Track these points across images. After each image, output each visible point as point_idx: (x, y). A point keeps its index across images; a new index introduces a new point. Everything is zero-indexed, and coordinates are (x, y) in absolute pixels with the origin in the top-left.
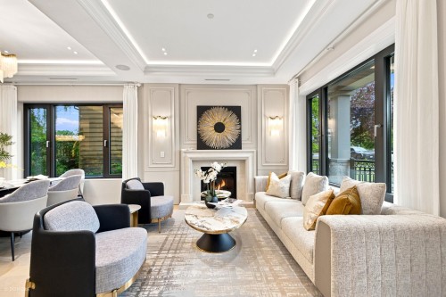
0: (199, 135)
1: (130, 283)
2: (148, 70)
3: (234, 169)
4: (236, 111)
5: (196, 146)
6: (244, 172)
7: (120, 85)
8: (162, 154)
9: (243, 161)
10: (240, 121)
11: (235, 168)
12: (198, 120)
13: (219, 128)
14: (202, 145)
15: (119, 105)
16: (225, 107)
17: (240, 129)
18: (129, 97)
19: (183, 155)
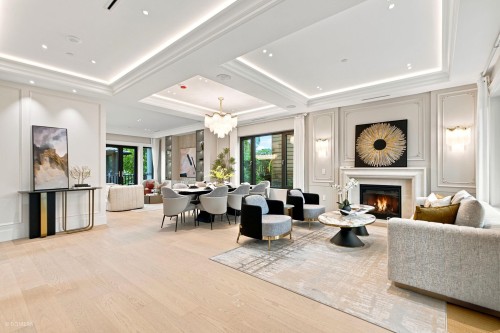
0: (357, 154)
1: (277, 237)
2: (310, 103)
3: (398, 189)
4: (402, 125)
5: (354, 164)
6: (410, 192)
7: (291, 117)
8: (324, 171)
9: (409, 181)
10: (406, 136)
11: (400, 187)
12: (356, 138)
13: (380, 145)
14: (360, 162)
15: (291, 132)
16: (387, 123)
17: (406, 145)
18: (298, 125)
19: (341, 172)
